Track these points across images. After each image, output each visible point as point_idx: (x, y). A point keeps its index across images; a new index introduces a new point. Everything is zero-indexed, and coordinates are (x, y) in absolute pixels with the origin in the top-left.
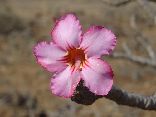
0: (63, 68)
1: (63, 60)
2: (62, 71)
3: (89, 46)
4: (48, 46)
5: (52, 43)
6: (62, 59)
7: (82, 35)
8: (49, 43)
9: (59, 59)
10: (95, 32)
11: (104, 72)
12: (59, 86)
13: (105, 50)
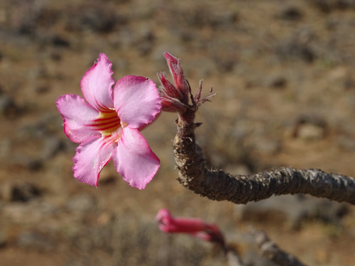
0: (94, 137)
1: (93, 125)
2: (90, 142)
3: (120, 108)
4: (73, 100)
5: (78, 98)
6: (91, 123)
7: (113, 87)
8: (75, 97)
9: (87, 123)
10: (129, 85)
11: (141, 152)
12: (83, 165)
13: (144, 117)
